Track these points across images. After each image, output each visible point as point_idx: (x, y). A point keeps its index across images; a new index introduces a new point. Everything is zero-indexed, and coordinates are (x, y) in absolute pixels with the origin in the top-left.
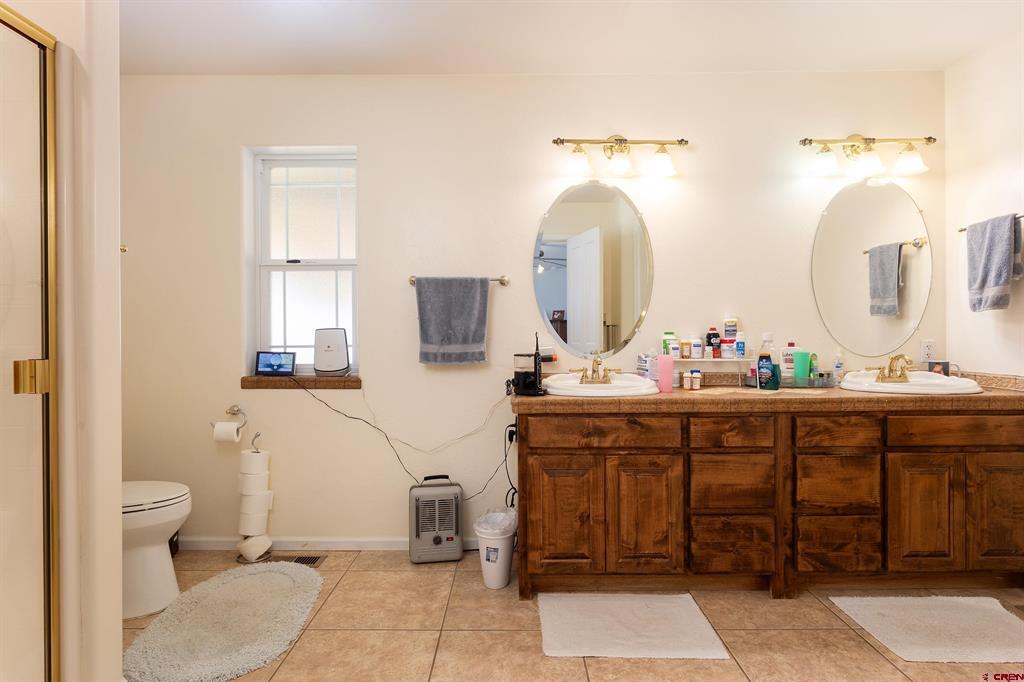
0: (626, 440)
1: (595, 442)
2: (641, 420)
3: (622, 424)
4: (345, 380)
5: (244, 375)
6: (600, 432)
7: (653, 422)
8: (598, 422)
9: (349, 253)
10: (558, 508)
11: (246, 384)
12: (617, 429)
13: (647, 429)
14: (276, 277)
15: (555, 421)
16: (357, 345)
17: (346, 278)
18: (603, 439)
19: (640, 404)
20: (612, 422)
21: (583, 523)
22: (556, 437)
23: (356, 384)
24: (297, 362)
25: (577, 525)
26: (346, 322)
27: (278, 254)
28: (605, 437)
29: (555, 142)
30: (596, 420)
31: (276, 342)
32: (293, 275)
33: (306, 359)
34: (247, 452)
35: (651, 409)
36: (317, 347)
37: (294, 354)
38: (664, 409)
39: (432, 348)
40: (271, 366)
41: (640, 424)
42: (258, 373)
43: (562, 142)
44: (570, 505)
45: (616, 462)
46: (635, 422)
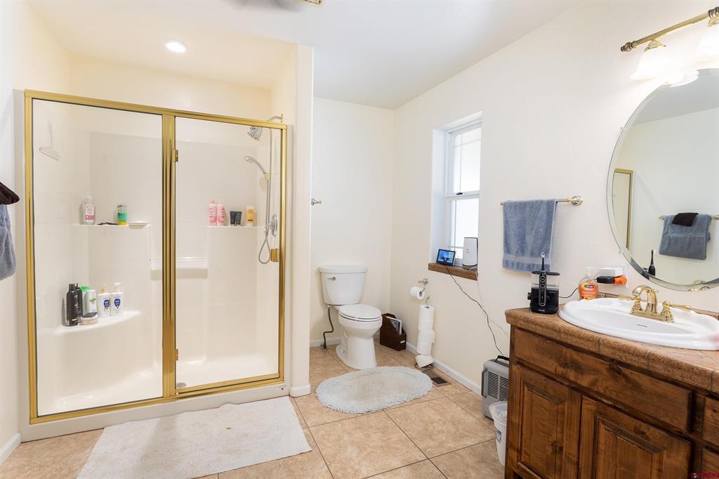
0: (607, 388)
1: (572, 375)
2: (627, 371)
3: (603, 367)
4: (469, 273)
5: (431, 262)
6: (578, 368)
7: (644, 381)
8: (576, 356)
10: (534, 424)
11: (432, 267)
12: (596, 371)
13: (636, 386)
15: (536, 340)
18: (580, 377)
19: (624, 352)
20: (590, 361)
21: (555, 452)
22: (535, 355)
23: (474, 277)
24: (456, 257)
25: (550, 450)
28: (582, 374)
29: (623, 49)
30: (574, 353)
32: (459, 203)
33: (460, 256)
34: (423, 307)
35: (642, 363)
36: (464, 249)
37: (455, 252)
38: (660, 369)
39: (512, 258)
40: (443, 258)
41: (625, 377)
42: (438, 262)
43: (630, 45)
44: (543, 425)
45: (594, 408)
46: (619, 372)
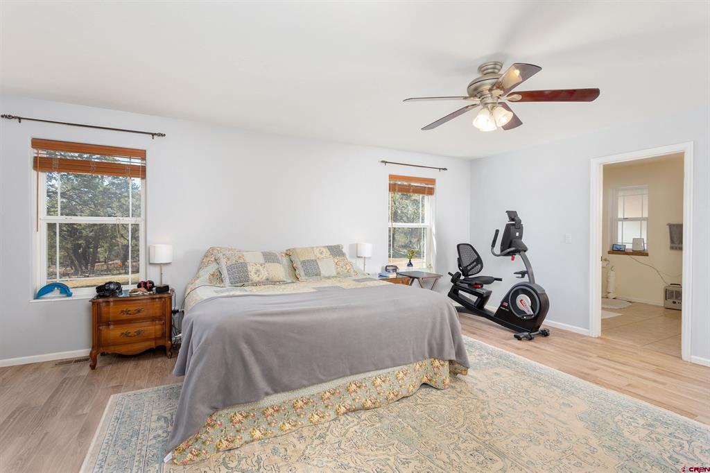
4: (643, 253)
5: (609, 250)
9: (646, 215)
11: (609, 253)
14: (620, 223)
16: (647, 244)
17: (644, 223)
23: (647, 255)
24: (626, 248)
26: (644, 236)
27: (620, 216)
31: (620, 241)
32: (625, 223)
33: (629, 247)
36: (633, 243)
37: (625, 245)
39: (674, 245)
40: (617, 248)
42: (613, 250)
